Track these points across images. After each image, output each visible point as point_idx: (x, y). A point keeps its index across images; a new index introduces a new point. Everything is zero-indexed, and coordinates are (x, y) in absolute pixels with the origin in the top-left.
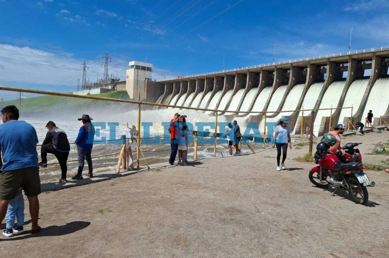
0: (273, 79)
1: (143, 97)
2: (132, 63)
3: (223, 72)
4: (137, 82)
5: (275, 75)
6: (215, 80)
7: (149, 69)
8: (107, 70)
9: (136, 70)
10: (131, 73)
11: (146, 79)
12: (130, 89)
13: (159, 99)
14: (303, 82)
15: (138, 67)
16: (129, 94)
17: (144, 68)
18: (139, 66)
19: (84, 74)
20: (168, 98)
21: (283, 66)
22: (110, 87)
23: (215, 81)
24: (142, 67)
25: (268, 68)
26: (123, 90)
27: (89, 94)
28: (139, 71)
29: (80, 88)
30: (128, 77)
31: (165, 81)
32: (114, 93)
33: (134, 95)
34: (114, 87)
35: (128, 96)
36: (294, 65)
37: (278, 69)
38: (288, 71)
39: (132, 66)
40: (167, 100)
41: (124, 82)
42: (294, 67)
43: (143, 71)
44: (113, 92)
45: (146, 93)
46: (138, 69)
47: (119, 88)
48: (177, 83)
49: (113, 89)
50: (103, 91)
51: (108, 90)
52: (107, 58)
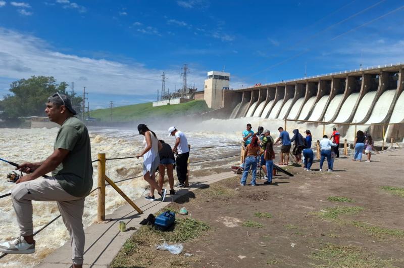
0: (360, 85)
1: (221, 106)
2: (210, 73)
3: (305, 78)
4: (215, 91)
5: (363, 80)
6: (296, 87)
7: (227, 78)
8: (185, 80)
9: (215, 79)
10: (209, 83)
11: (224, 88)
12: (208, 98)
13: (237, 107)
14: (394, 87)
15: (216, 77)
16: (207, 103)
17: (222, 78)
18: (218, 76)
19: (163, 85)
20: (246, 106)
21: (371, 72)
22: (188, 97)
23: (296, 89)
24: (220, 76)
25: (354, 74)
26: (201, 99)
27: (169, 104)
28: (217, 80)
29: (160, 99)
30: (206, 87)
31: (243, 90)
32: (194, 103)
33: (212, 104)
34: (192, 97)
35: (207, 105)
36: (384, 70)
37: (366, 74)
38: (377, 77)
39: (211, 76)
40: (244, 108)
41: (203, 92)
42: (383, 72)
43: (221, 80)
44: (192, 102)
45: (223, 102)
46: (216, 78)
47: (197, 98)
48: (256, 91)
49: (192, 98)
50: (182, 101)
51: (187, 100)
52: (186, 69)
